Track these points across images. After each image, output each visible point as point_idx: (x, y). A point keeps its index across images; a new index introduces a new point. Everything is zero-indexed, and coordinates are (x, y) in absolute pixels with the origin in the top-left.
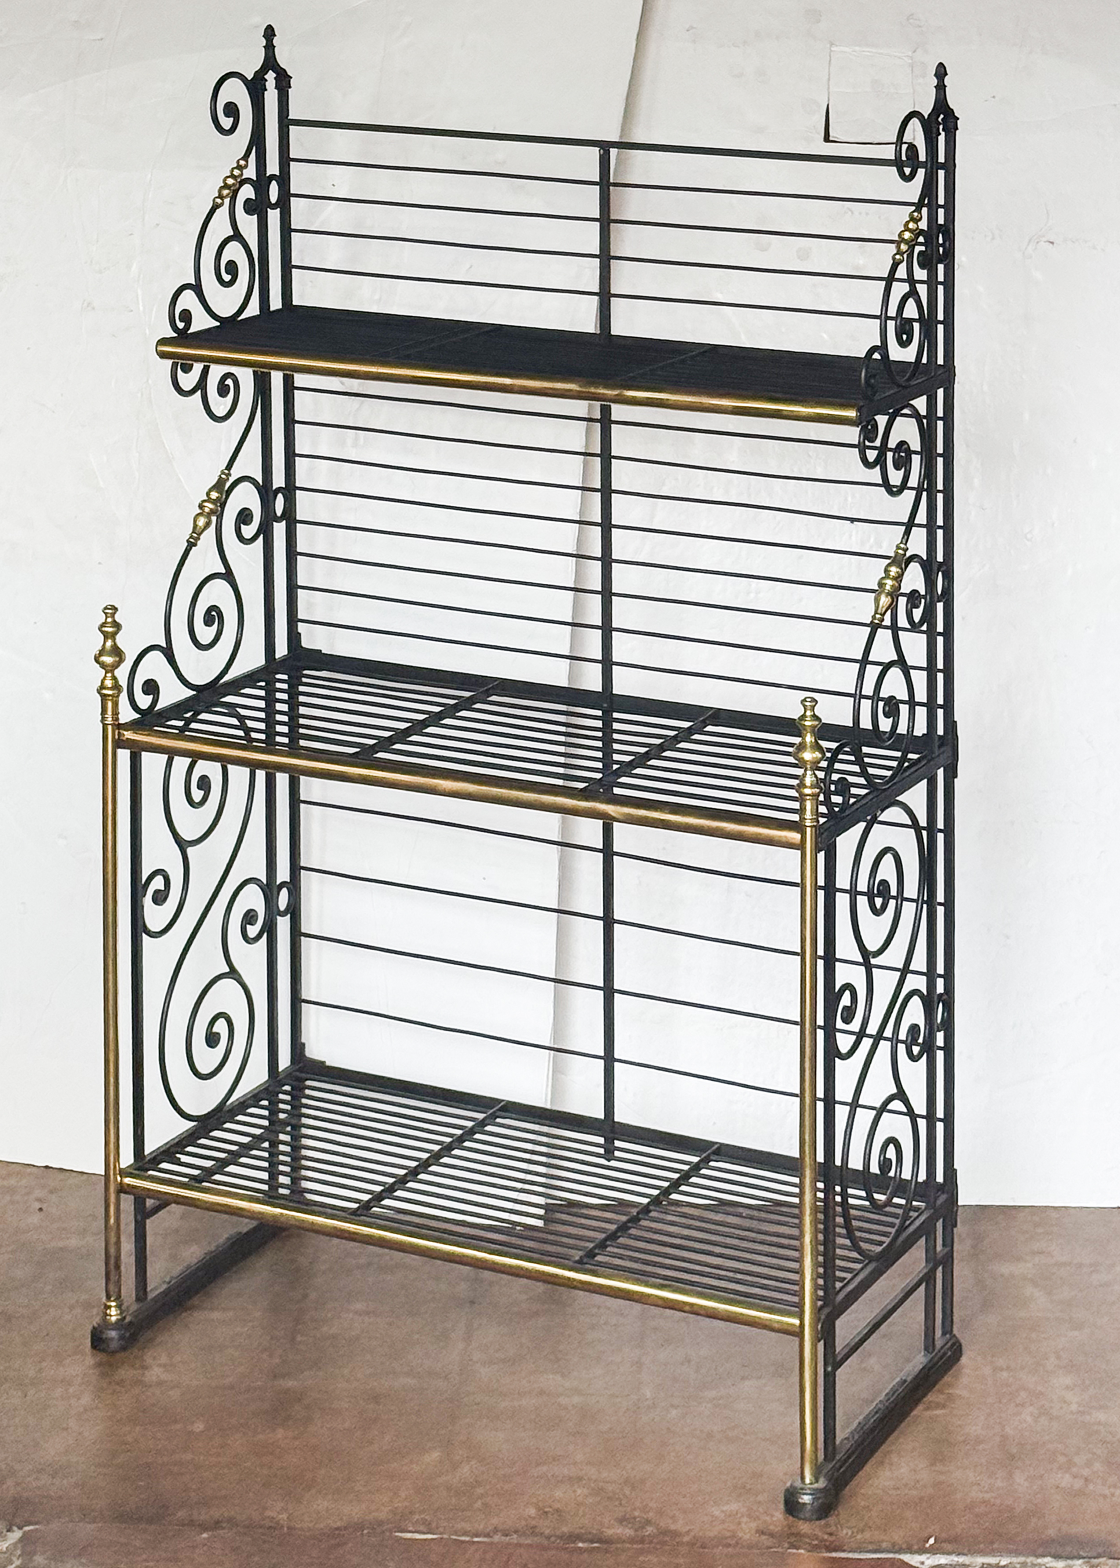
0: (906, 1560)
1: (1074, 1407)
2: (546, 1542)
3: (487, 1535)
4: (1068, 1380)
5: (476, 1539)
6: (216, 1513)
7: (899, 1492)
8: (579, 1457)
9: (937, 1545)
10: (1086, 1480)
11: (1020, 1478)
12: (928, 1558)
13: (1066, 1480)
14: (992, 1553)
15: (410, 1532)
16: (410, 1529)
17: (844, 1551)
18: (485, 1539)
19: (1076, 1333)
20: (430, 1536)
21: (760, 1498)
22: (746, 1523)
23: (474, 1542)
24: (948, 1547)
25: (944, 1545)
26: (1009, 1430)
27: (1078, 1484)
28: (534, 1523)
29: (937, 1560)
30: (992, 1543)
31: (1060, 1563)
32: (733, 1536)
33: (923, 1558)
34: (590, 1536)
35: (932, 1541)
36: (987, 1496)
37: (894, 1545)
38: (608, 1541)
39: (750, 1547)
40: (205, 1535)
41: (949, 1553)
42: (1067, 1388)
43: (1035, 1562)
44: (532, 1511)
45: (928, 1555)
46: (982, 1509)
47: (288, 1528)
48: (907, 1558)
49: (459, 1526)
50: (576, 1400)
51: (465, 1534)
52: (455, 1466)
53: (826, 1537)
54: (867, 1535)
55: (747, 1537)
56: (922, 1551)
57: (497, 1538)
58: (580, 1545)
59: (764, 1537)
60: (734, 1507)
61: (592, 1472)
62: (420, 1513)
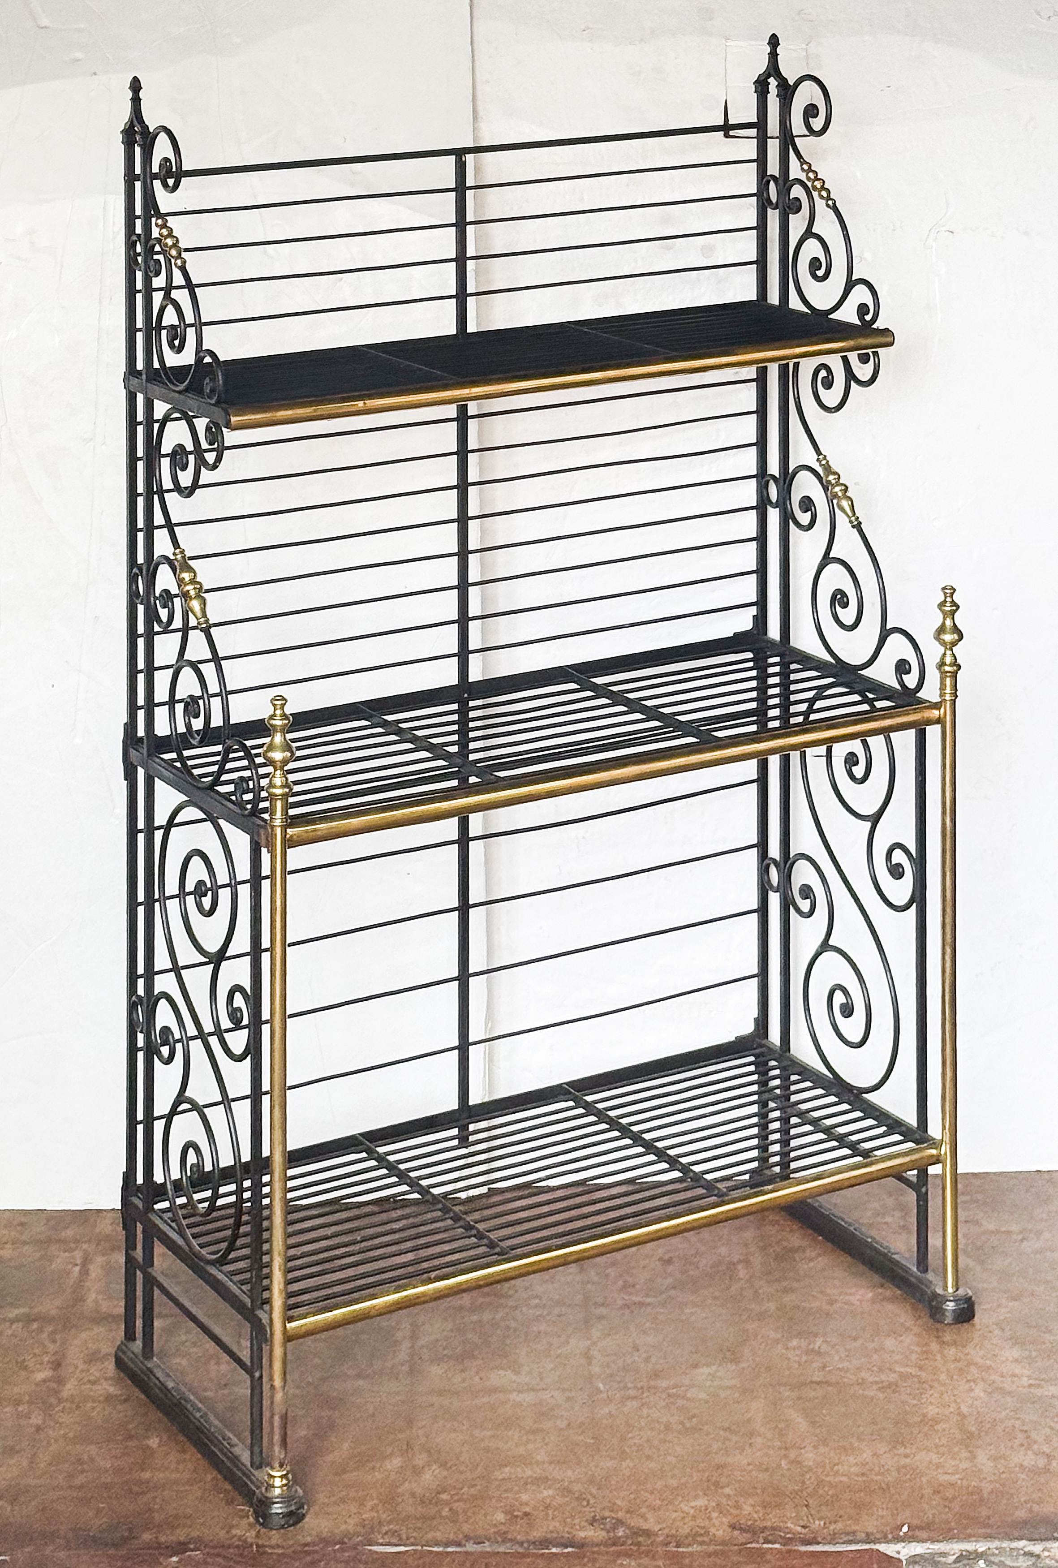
0: (881, 1550)
1: (1025, 1381)
2: (521, 1550)
3: (459, 1544)
4: (1016, 1353)
5: (449, 1549)
6: (181, 1535)
7: (864, 1478)
8: (541, 1456)
9: (910, 1533)
10: (1048, 1456)
11: (982, 1458)
12: (904, 1547)
13: (1029, 1459)
14: (968, 1538)
15: (382, 1545)
16: (381, 1541)
17: (818, 1543)
18: (458, 1549)
19: (1016, 1303)
20: (402, 1549)
21: (727, 1491)
22: (716, 1518)
23: (447, 1553)
24: (924, 1535)
25: (917, 1533)
26: (964, 1409)
27: (1041, 1462)
28: (504, 1528)
29: (913, 1550)
30: (965, 1528)
31: (1037, 1546)
32: (707, 1533)
33: (899, 1546)
34: (563, 1541)
35: (905, 1529)
36: (953, 1479)
37: (868, 1534)
38: (581, 1545)
39: (724, 1543)
40: (175, 1559)
41: (924, 1541)
42: (1016, 1361)
43: (1012, 1547)
44: (500, 1517)
45: (903, 1544)
46: (949, 1494)
47: (258, 1546)
48: (883, 1548)
49: (429, 1536)
50: (528, 1398)
51: (437, 1544)
52: (417, 1471)
53: (799, 1529)
54: (839, 1526)
55: (720, 1533)
56: (897, 1539)
57: (471, 1547)
58: (554, 1550)
59: (736, 1533)
60: (701, 1502)
61: (556, 1473)
62: (390, 1522)
